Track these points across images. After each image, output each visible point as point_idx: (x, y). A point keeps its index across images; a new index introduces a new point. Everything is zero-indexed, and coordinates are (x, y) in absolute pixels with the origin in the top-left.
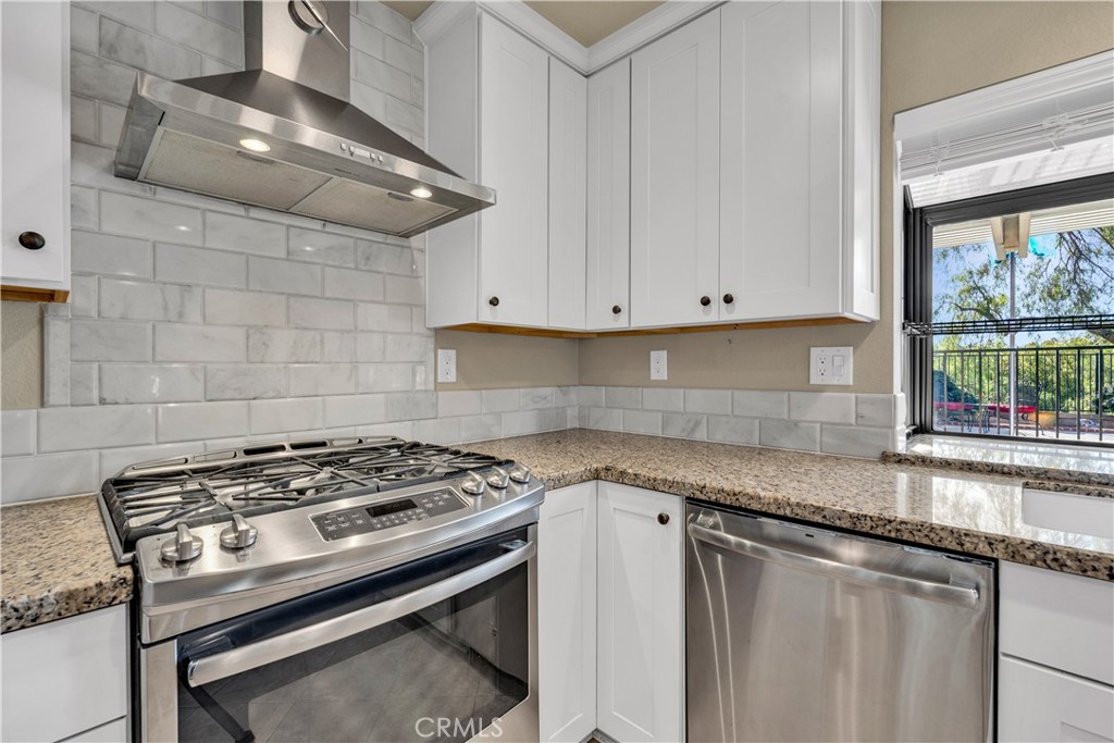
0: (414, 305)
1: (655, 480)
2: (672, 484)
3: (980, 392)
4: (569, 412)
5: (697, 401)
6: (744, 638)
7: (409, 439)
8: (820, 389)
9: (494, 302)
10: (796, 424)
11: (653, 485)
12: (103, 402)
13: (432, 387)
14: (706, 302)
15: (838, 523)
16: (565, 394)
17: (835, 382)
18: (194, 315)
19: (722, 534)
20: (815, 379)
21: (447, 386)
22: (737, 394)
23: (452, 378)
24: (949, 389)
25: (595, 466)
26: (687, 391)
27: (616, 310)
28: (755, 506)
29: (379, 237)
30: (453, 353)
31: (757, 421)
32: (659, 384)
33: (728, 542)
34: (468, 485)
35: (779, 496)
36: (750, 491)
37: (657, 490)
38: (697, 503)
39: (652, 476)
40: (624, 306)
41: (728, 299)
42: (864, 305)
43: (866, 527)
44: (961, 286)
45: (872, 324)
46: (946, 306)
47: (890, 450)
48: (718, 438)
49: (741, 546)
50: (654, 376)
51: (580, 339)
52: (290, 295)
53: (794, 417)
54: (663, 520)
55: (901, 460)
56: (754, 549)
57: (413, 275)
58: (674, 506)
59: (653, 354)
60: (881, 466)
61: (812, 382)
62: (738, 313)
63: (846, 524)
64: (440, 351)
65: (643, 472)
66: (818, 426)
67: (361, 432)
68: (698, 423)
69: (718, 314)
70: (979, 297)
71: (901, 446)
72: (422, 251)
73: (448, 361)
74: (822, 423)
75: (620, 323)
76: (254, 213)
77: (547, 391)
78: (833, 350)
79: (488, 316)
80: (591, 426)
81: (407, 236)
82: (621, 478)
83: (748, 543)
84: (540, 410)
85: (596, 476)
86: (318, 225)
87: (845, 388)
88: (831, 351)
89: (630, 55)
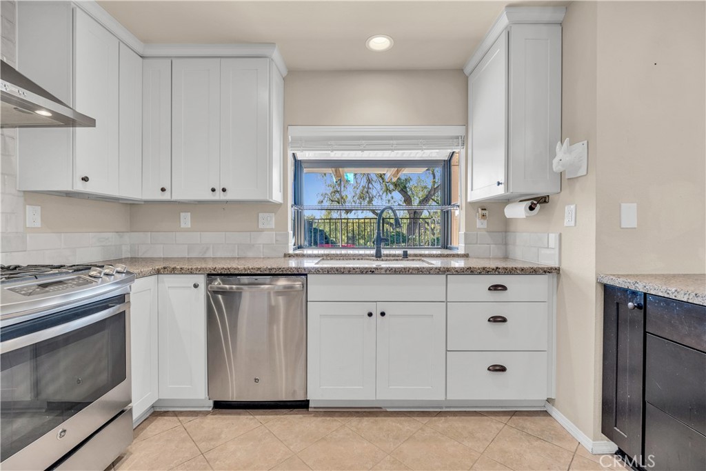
1: (192, 269)
2: (200, 270)
3: (336, 238)
4: (124, 248)
6: (234, 326)
8: (262, 230)
9: (85, 179)
10: (253, 245)
11: (190, 272)
13: (21, 230)
14: (213, 190)
15: (265, 272)
16: (121, 236)
17: (268, 227)
19: (222, 285)
20: (261, 226)
21: (34, 230)
22: (227, 234)
23: (38, 224)
24: (326, 238)
25: (157, 267)
26: (202, 233)
27: (163, 190)
28: (237, 272)
30: (38, 208)
31: (237, 246)
32: (186, 230)
33: (226, 288)
35: (246, 267)
36: (235, 267)
37: (193, 274)
38: (211, 276)
39: (190, 267)
40: (168, 188)
41: (224, 190)
42: (277, 197)
43: (273, 272)
44: (332, 190)
45: (281, 204)
46: (326, 199)
47: (287, 252)
48: (218, 255)
49: (231, 288)
50: (183, 225)
51: (131, 204)
53: (252, 242)
54: (196, 286)
55: (290, 256)
56: (238, 288)
58: (201, 280)
59: (182, 215)
60: (283, 259)
61: (260, 227)
62: (229, 196)
63: (268, 272)
64: (28, 207)
65: (185, 267)
66: (262, 245)
68: (208, 249)
69: (219, 196)
70: (338, 196)
71: (291, 252)
73: (34, 213)
74: (264, 244)
75: (166, 196)
77: (107, 235)
78: (267, 214)
79: (80, 187)
80: (140, 255)
82: (172, 272)
83: (234, 286)
84: (104, 246)
85: (158, 272)
87: (271, 230)
88: (266, 215)
89: (171, 58)
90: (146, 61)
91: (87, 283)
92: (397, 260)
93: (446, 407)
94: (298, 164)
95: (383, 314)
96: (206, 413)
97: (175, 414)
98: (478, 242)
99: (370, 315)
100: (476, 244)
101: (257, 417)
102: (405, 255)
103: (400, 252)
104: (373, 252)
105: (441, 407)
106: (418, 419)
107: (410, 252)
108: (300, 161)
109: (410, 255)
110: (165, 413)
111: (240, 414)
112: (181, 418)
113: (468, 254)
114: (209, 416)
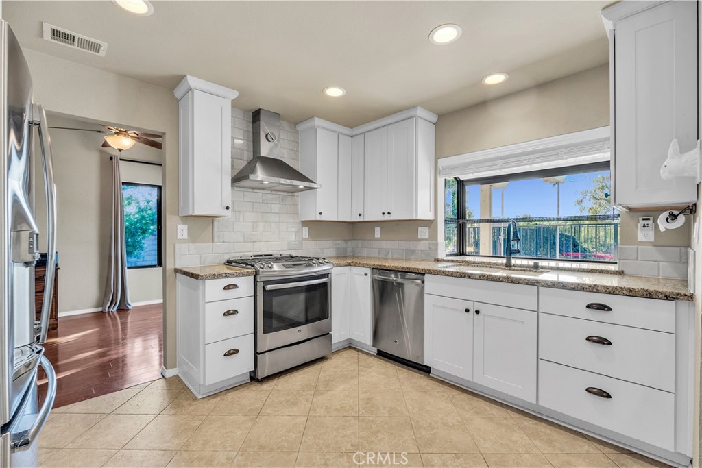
0: (296, 214)
1: (364, 264)
2: (367, 265)
4: (349, 250)
5: (389, 245)
7: (294, 255)
8: (421, 240)
9: (321, 214)
10: (415, 251)
11: (363, 266)
12: (223, 242)
13: (301, 239)
14: (383, 214)
16: (346, 243)
17: (424, 238)
18: (241, 219)
20: (419, 237)
21: (306, 239)
22: (400, 242)
23: (307, 237)
25: (350, 261)
26: (386, 241)
27: (360, 215)
29: (286, 194)
30: (307, 228)
31: (405, 251)
32: (378, 239)
34: (314, 262)
35: (390, 265)
36: (384, 265)
37: (365, 267)
40: (362, 214)
41: (389, 213)
43: (404, 270)
45: (433, 220)
47: (436, 258)
48: (394, 256)
50: (376, 236)
51: (352, 223)
52: (263, 213)
53: (414, 249)
54: (366, 275)
55: (438, 260)
57: (295, 205)
58: (368, 271)
59: (376, 229)
60: (434, 262)
63: (401, 270)
64: (304, 228)
65: (361, 262)
67: (281, 252)
68: (388, 252)
71: (440, 257)
72: (298, 196)
73: (306, 231)
74: (421, 251)
75: (361, 219)
76: (255, 191)
77: (340, 241)
79: (319, 218)
80: (356, 254)
81: (294, 192)
82: (356, 264)
84: (338, 248)
86: (269, 192)
87: (426, 240)
88: (423, 228)
89: (364, 133)
90: (354, 138)
91: (310, 265)
92: (525, 270)
93: (547, 416)
94: (461, 184)
95: (477, 312)
96: (372, 355)
97: (358, 350)
98: (639, 259)
99: (467, 311)
100: (637, 259)
101: (397, 367)
102: (536, 267)
103: (531, 263)
104: (504, 261)
105: (543, 415)
106: (510, 412)
107: (541, 263)
108: (463, 181)
109: (542, 268)
110: (354, 349)
111: (388, 362)
112: (360, 353)
113: (623, 272)
114: (373, 357)
